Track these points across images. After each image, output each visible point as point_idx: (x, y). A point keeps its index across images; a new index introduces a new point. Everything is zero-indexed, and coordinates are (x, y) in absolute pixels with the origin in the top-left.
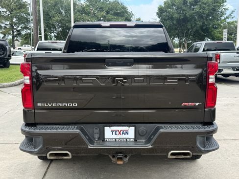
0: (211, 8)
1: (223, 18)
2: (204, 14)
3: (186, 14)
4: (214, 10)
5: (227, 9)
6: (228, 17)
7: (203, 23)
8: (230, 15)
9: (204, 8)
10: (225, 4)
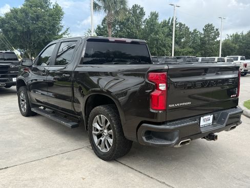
0: (51, 25)
1: (60, 34)
2: (46, 29)
3: (29, 27)
4: (54, 26)
5: (62, 27)
6: (64, 33)
7: (46, 37)
8: (66, 32)
9: (45, 24)
10: (61, 22)
